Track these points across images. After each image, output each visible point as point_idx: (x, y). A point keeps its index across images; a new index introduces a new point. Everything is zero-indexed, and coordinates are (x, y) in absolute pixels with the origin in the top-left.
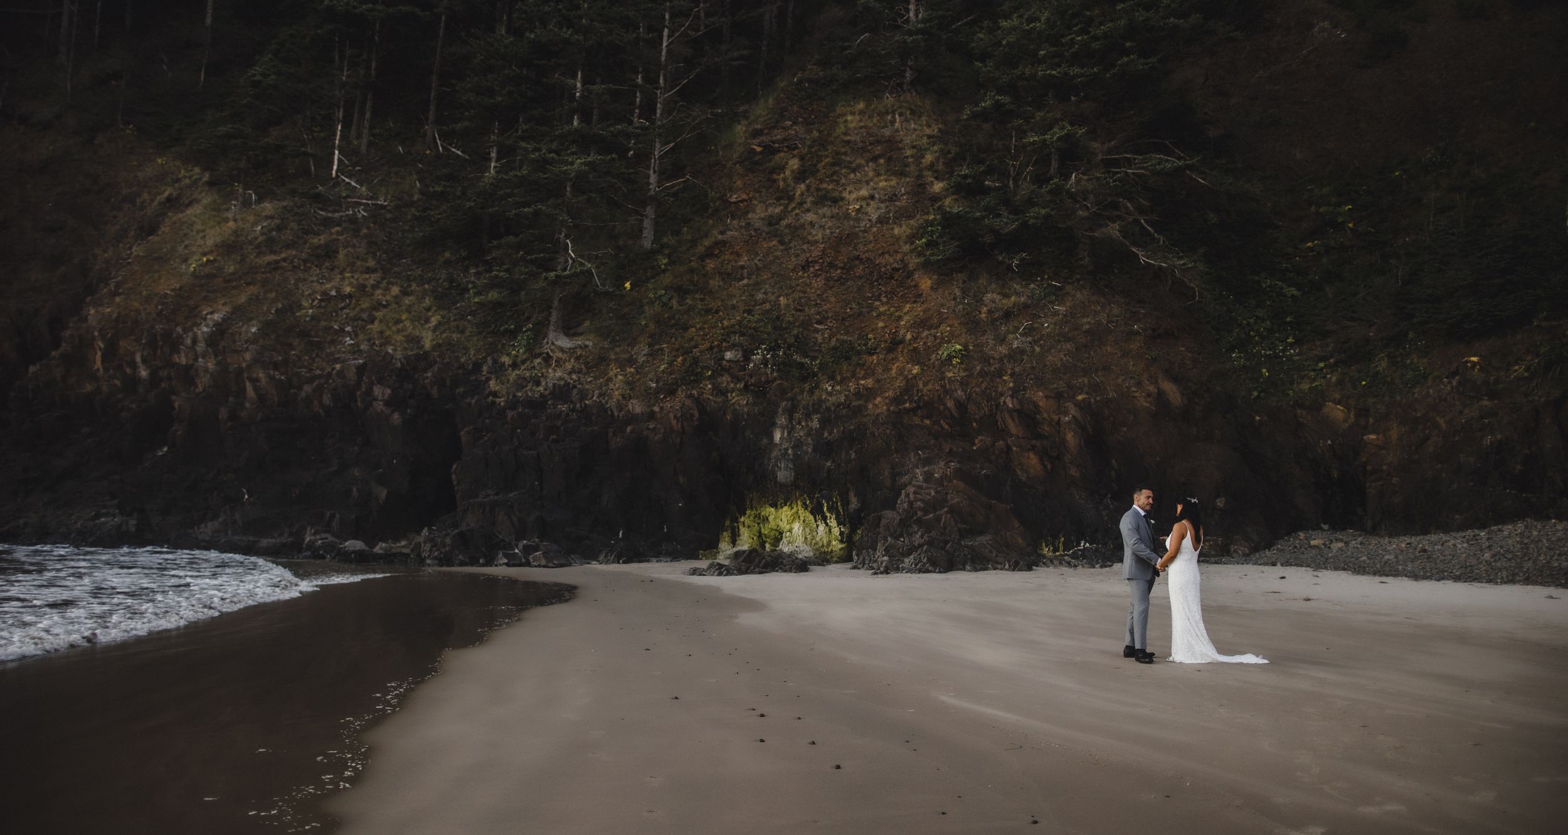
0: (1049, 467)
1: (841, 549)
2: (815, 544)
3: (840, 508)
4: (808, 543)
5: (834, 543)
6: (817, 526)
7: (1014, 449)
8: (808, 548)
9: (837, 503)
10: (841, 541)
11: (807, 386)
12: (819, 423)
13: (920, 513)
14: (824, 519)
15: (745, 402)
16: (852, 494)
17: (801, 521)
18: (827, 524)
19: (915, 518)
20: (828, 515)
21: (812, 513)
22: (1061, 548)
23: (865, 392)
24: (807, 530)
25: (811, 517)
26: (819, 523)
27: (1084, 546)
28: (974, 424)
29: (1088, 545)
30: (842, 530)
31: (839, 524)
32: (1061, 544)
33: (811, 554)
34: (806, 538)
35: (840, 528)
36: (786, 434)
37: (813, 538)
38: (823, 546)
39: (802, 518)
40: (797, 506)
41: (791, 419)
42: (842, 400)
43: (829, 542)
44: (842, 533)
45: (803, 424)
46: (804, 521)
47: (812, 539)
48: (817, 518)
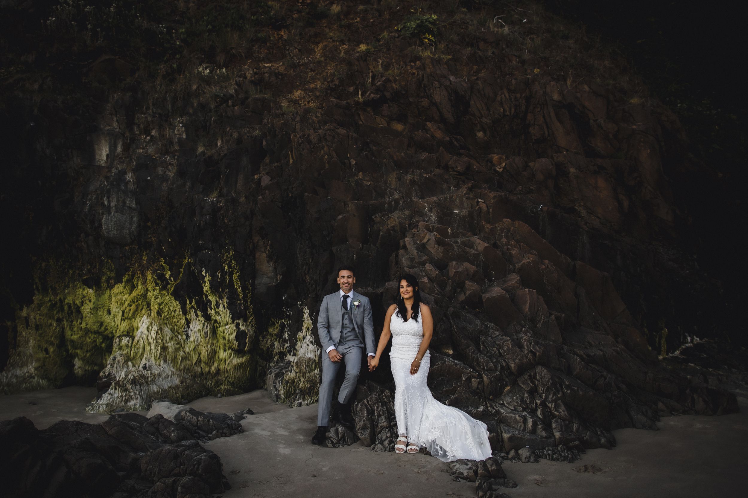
0: (626, 204)
1: (238, 367)
2: (184, 359)
3: (237, 286)
4: (169, 357)
5: (223, 355)
6: (188, 322)
7: (572, 170)
8: (168, 369)
9: (231, 274)
10: (239, 352)
11: (162, 68)
12: (187, 132)
13: (471, 287)
15: (36, 87)
16: (262, 256)
17: (154, 314)
18: (208, 318)
19: (462, 297)
20: (212, 298)
21: (176, 295)
22: (664, 347)
23: (273, 79)
24: (167, 330)
25: (176, 305)
26: (192, 315)
27: (692, 341)
28: (480, 134)
29: (697, 339)
30: (242, 328)
31: (235, 316)
32: (663, 341)
33: (176, 381)
34: (164, 348)
35: (238, 325)
36: (119, 149)
37: (180, 346)
38: (199, 361)
39: (155, 307)
40: (144, 283)
41: (130, 123)
42: (232, 92)
43: (213, 353)
44: (240, 336)
45: (153, 133)
46: (159, 313)
47: (177, 350)
48: (188, 306)
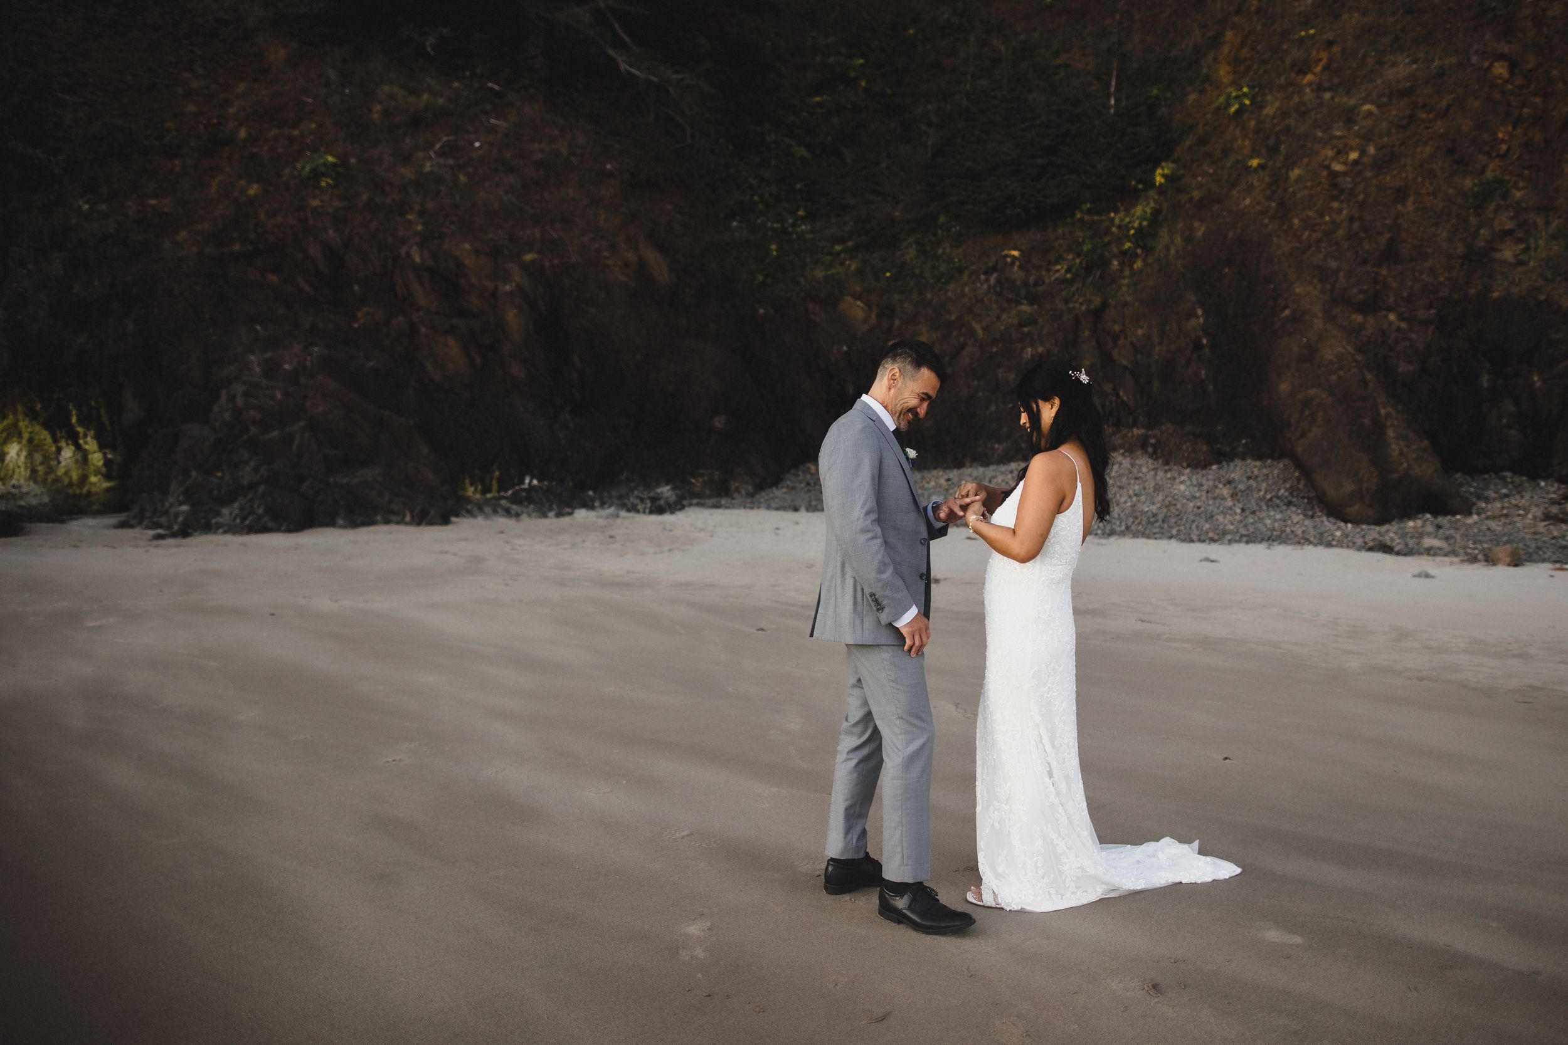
0: (478, 360)
1: (108, 490)
2: (55, 481)
3: (105, 419)
4: (39, 479)
5: (93, 479)
6: (59, 450)
7: (423, 329)
8: (36, 489)
9: (98, 409)
10: (107, 477)
11: (38, 200)
12: (64, 268)
13: (253, 430)
14: (73, 438)
16: (128, 394)
17: (24, 441)
18: (78, 447)
19: (245, 437)
20: (80, 429)
21: (46, 426)
22: (495, 487)
23: (157, 219)
24: (38, 457)
25: (45, 435)
26: (63, 444)
27: (530, 484)
28: (356, 288)
29: (535, 482)
30: (109, 456)
31: (102, 447)
32: (494, 482)
33: (46, 499)
34: (34, 471)
35: (105, 454)
37: (51, 470)
38: (71, 484)
39: (26, 436)
40: (15, 413)
42: (112, 231)
43: (84, 479)
44: (107, 463)
45: (31, 266)
46: (30, 440)
47: (47, 473)
48: (59, 435)
